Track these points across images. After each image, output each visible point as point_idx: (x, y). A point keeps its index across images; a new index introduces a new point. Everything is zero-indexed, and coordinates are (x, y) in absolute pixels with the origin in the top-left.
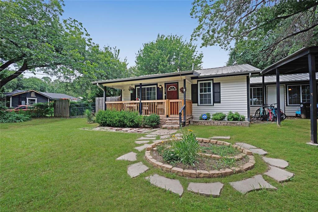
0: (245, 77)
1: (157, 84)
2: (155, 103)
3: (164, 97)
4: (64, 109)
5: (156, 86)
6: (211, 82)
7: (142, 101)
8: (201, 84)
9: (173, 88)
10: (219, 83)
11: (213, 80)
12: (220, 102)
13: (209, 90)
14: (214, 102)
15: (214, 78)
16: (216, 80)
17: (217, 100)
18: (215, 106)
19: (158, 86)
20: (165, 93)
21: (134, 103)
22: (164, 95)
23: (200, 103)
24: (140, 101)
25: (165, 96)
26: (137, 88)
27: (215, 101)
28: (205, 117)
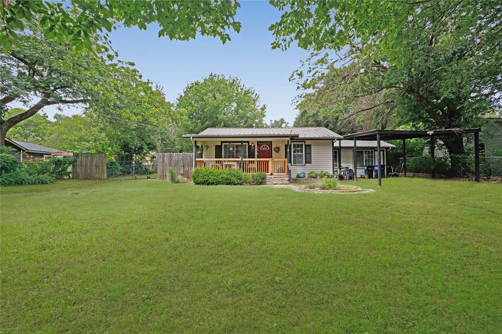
0: (331, 141)
1: (248, 142)
2: (246, 161)
3: (256, 156)
4: (96, 167)
5: (247, 144)
6: (303, 143)
7: (244, 159)
8: (294, 145)
9: (266, 147)
10: (310, 145)
11: (305, 142)
12: (310, 163)
13: (302, 151)
14: (306, 163)
15: (306, 141)
16: (308, 142)
17: (308, 161)
18: (306, 166)
19: (250, 144)
20: (258, 152)
21: (234, 161)
22: (256, 154)
23: (294, 163)
24: (242, 159)
25: (258, 155)
26: (223, 144)
27: (307, 161)
28: (302, 175)
